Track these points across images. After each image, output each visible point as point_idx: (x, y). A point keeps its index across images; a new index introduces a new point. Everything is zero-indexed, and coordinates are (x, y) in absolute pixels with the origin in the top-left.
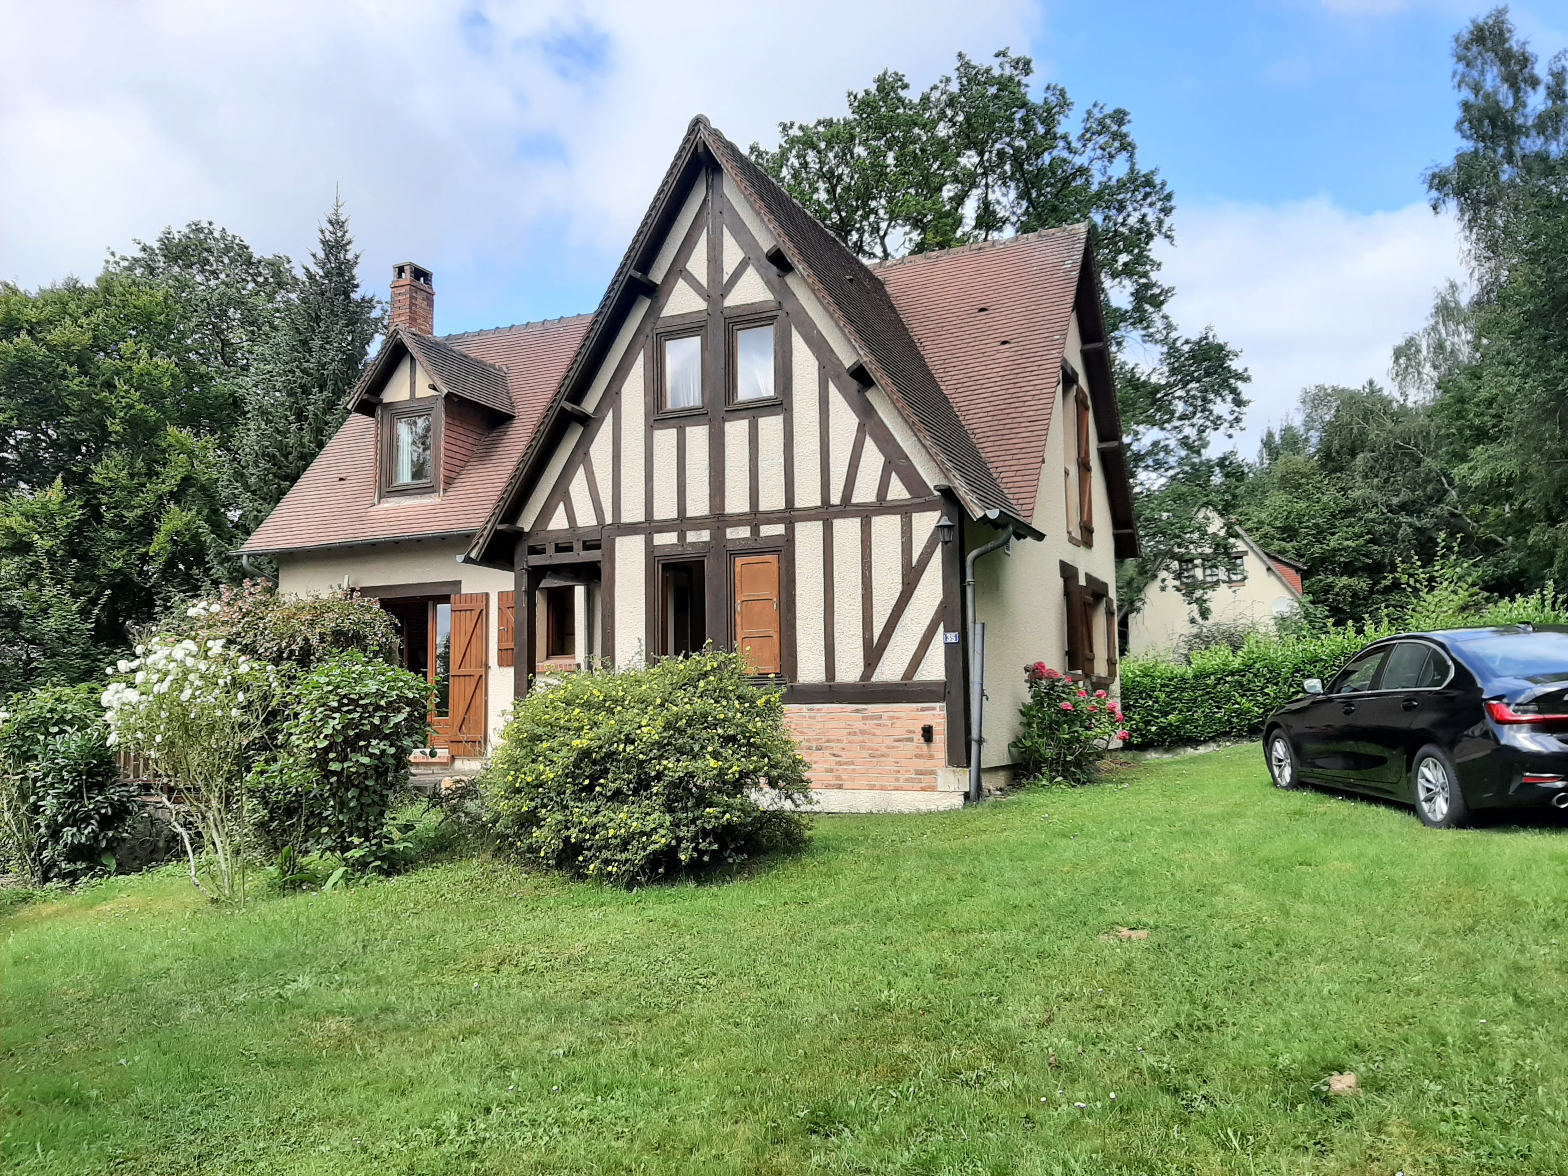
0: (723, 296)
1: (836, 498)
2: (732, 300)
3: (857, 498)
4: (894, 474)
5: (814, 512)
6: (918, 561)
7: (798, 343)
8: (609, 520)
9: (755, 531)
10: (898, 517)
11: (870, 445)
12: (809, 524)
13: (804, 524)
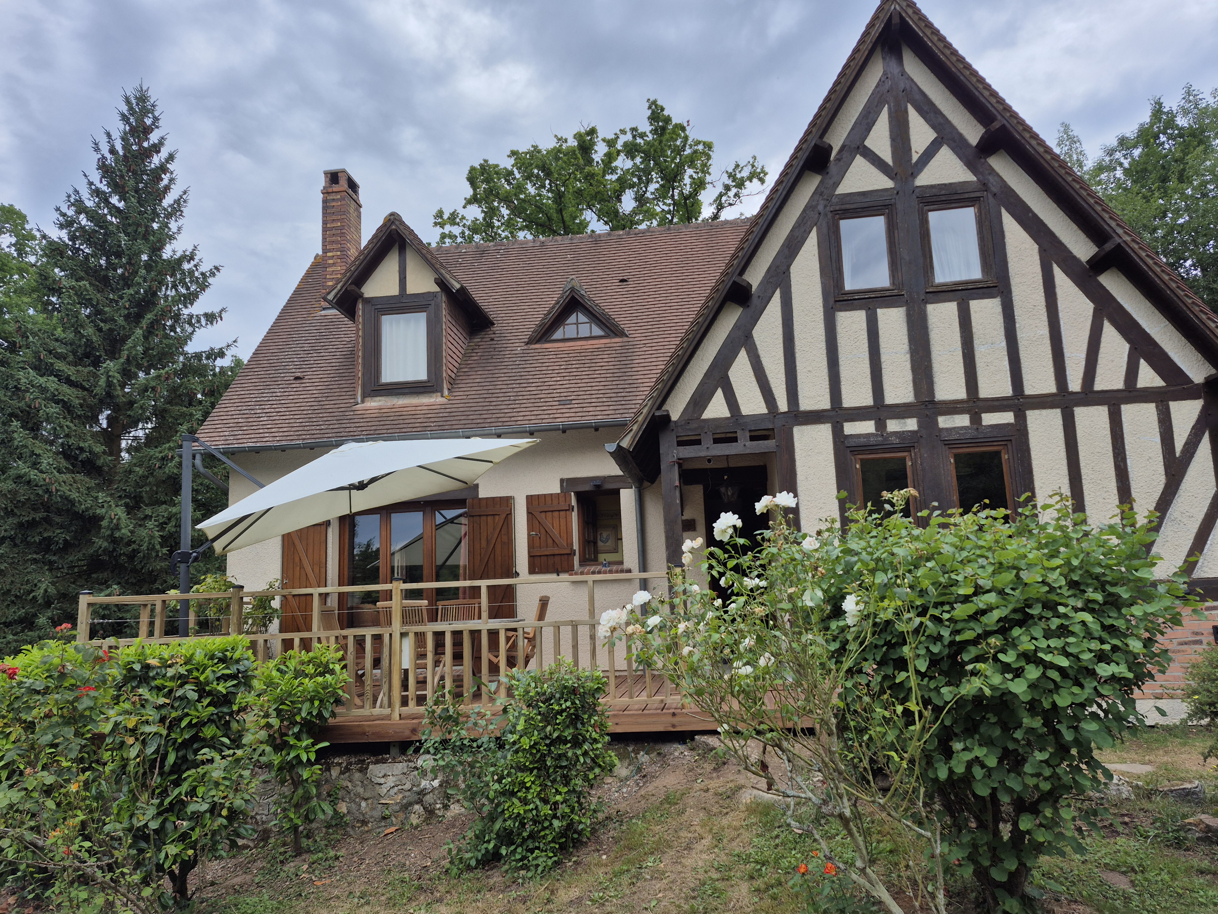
0: (914, 175)
1: (1075, 384)
2: (924, 179)
3: (1100, 385)
4: (1142, 361)
5: (1050, 399)
6: (1183, 452)
7: (1010, 225)
8: (783, 405)
9: (976, 419)
10: (1153, 406)
11: (1109, 332)
12: (1045, 412)
13: (1037, 412)
